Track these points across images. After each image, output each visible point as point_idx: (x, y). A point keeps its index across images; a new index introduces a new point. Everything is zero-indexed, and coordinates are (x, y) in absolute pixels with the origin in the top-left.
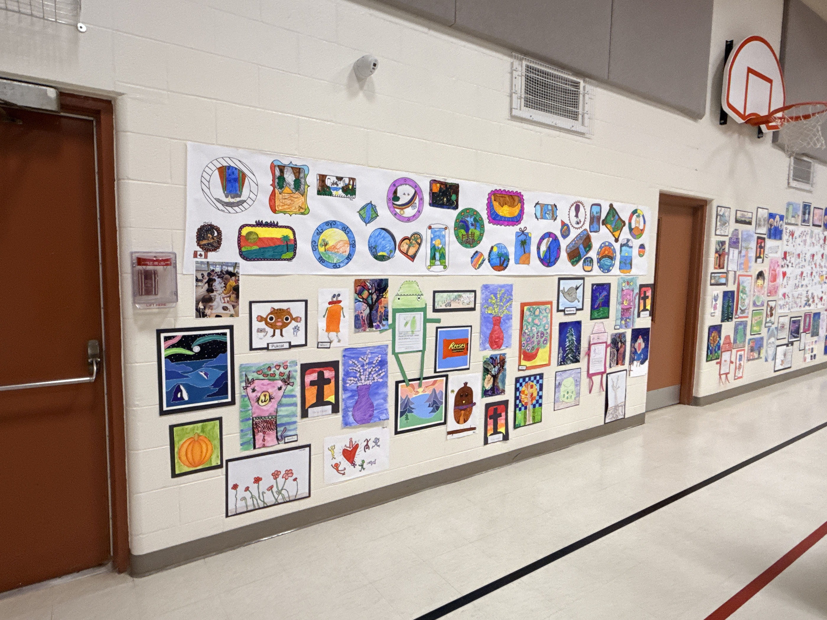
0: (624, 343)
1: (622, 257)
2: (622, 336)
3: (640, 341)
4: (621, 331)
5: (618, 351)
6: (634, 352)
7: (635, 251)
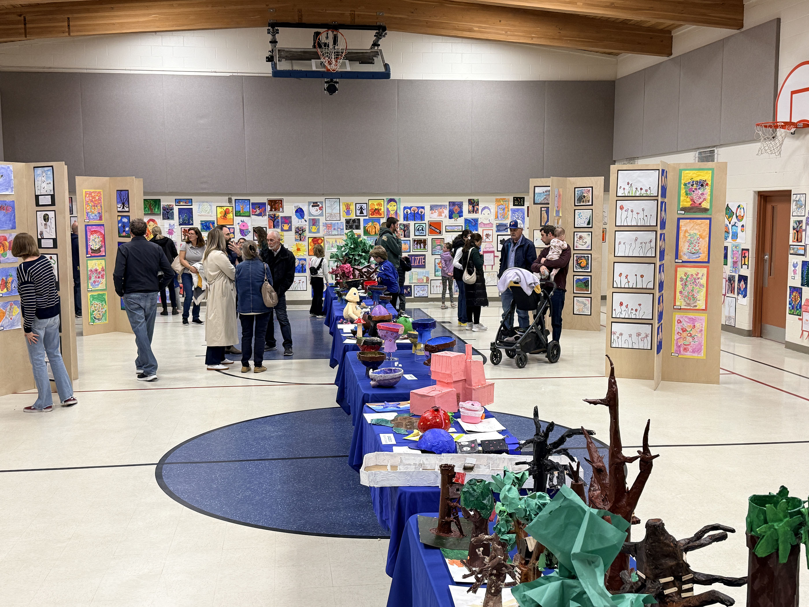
0: (734, 281)
1: (732, 232)
2: (733, 277)
3: (742, 283)
4: (733, 274)
5: (731, 285)
6: (739, 289)
7: (739, 228)
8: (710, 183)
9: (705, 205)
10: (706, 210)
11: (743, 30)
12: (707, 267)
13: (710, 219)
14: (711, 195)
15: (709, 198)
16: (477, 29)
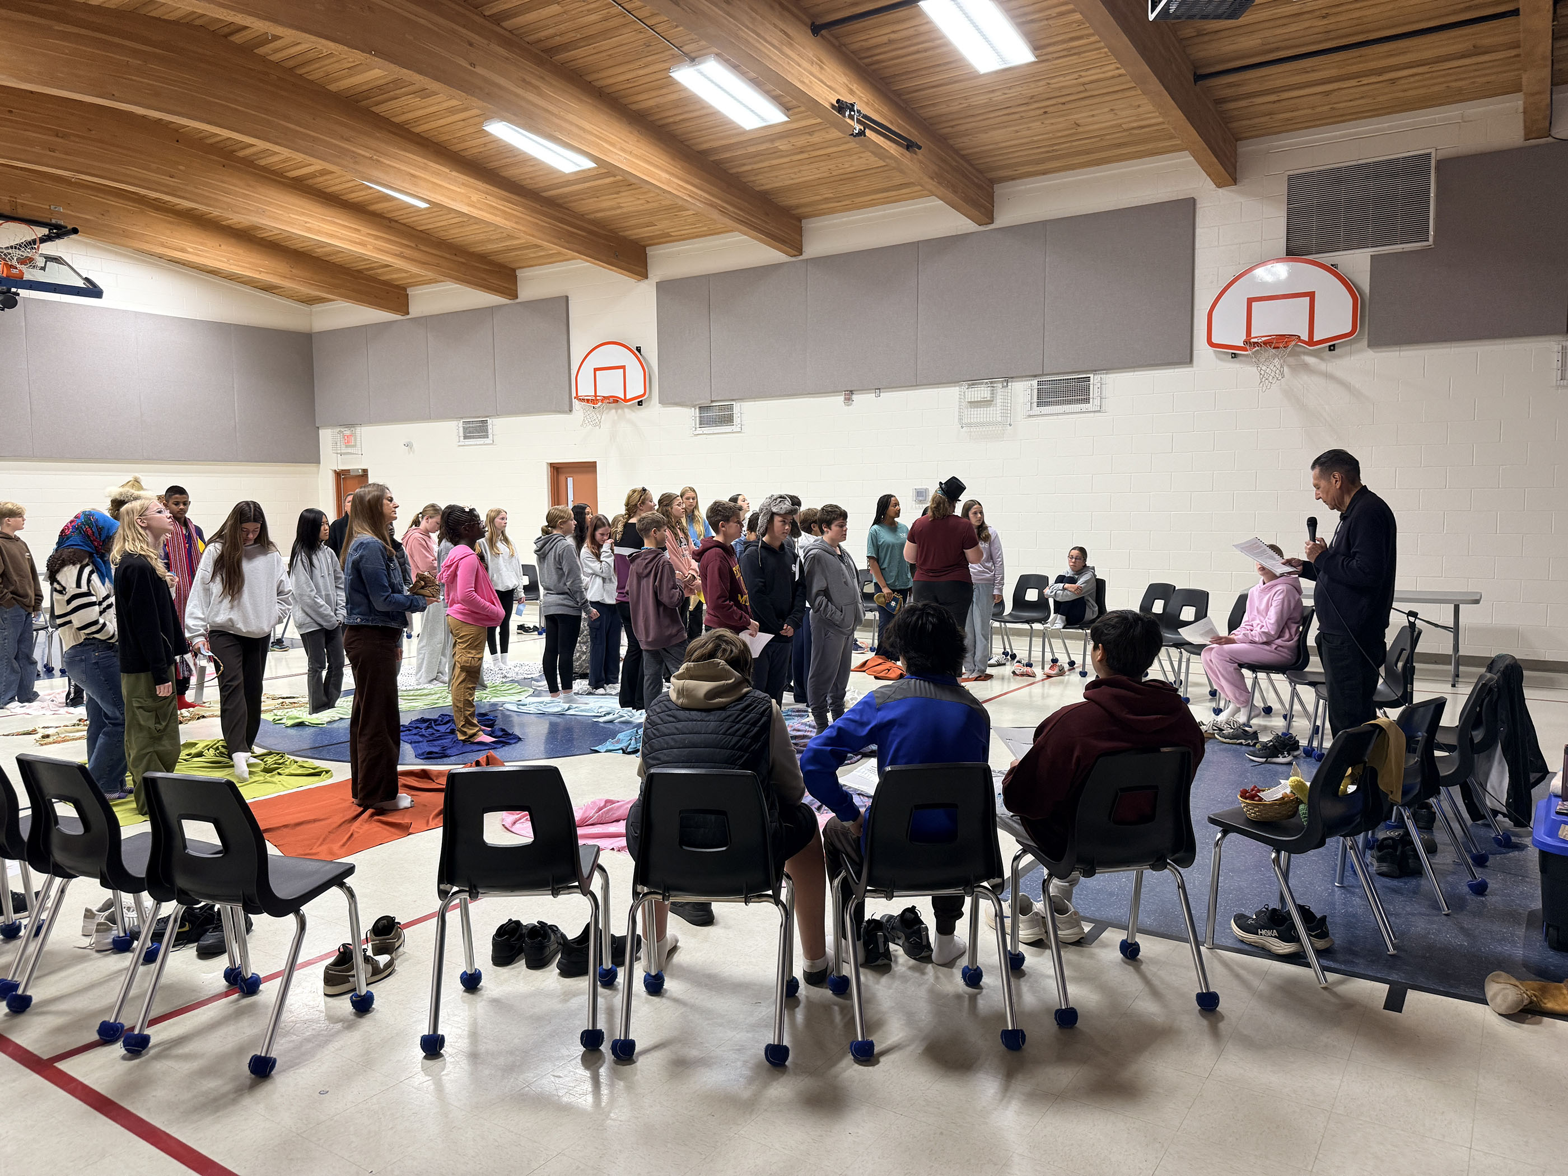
11: (518, 300)
16: (191, 250)
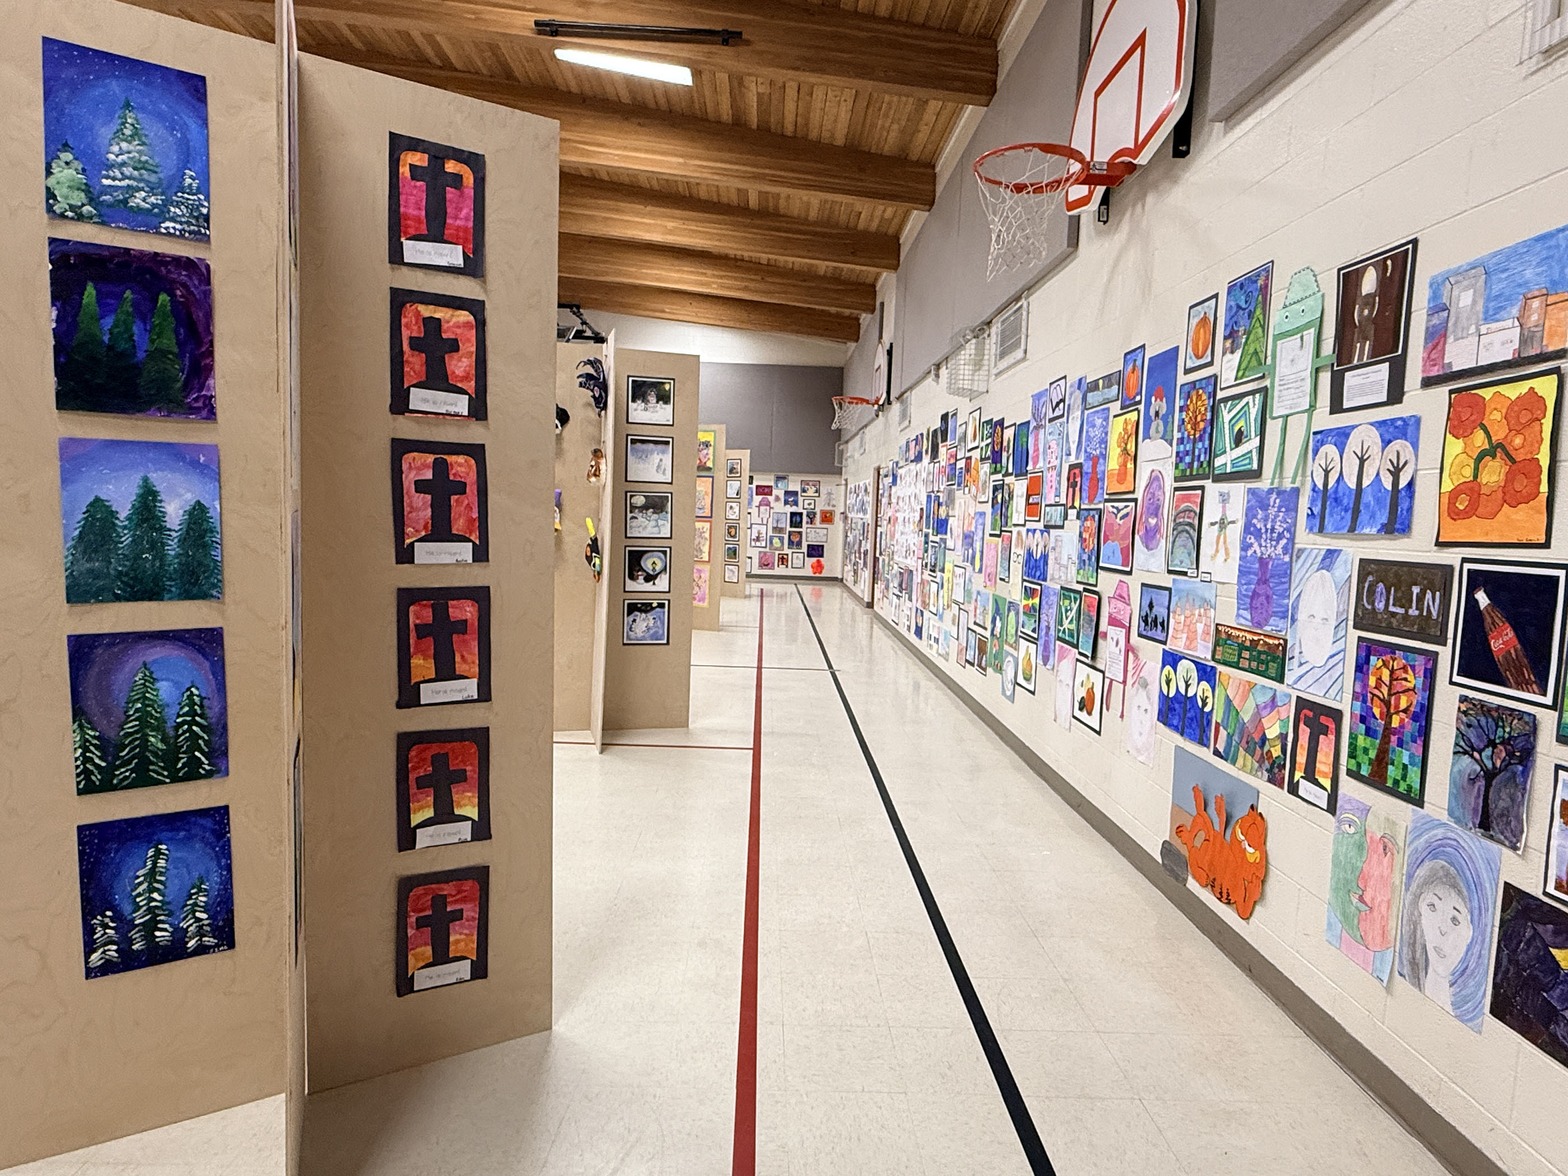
8: (712, 443)
9: (710, 464)
10: (709, 469)
12: (710, 522)
13: (713, 477)
14: (714, 456)
15: (712, 458)
